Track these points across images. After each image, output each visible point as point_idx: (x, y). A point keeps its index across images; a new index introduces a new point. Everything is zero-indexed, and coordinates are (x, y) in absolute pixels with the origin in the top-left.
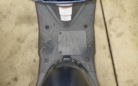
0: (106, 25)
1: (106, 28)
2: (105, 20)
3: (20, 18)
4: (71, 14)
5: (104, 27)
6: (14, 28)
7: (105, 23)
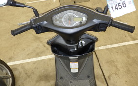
0: (106, 81)
1: (107, 83)
2: (105, 77)
3: (41, 77)
4: (78, 67)
5: (105, 82)
6: (35, 85)
7: (105, 79)
